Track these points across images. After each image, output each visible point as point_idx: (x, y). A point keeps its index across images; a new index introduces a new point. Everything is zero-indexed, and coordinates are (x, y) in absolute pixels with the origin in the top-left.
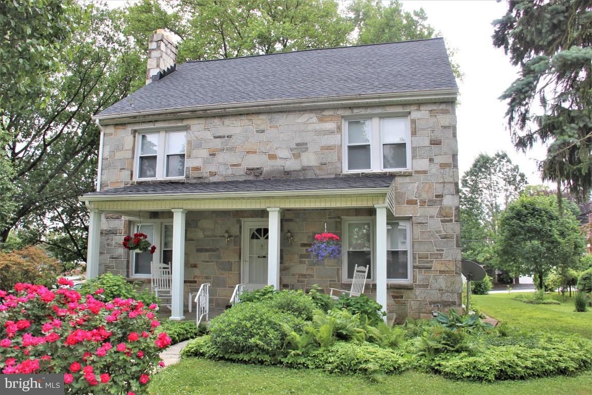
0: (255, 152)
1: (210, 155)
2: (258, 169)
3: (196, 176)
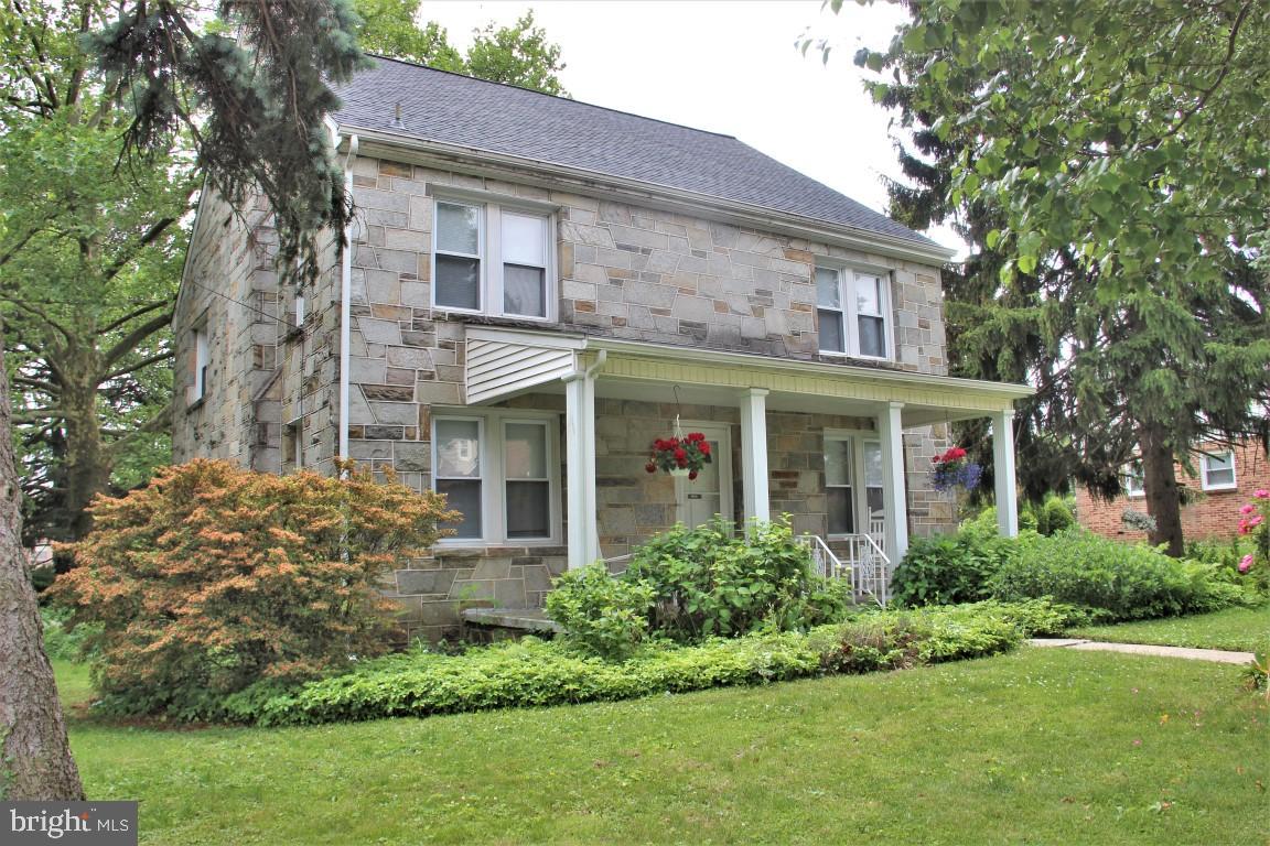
0: (693, 293)
1: (612, 282)
2: (699, 325)
3: (586, 321)
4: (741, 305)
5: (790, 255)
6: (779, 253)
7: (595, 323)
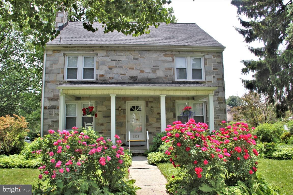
0: (133, 69)
1: (109, 69)
2: (135, 77)
3: (102, 79)
4: (148, 70)
5: (165, 55)
6: (162, 55)
7: (104, 79)
